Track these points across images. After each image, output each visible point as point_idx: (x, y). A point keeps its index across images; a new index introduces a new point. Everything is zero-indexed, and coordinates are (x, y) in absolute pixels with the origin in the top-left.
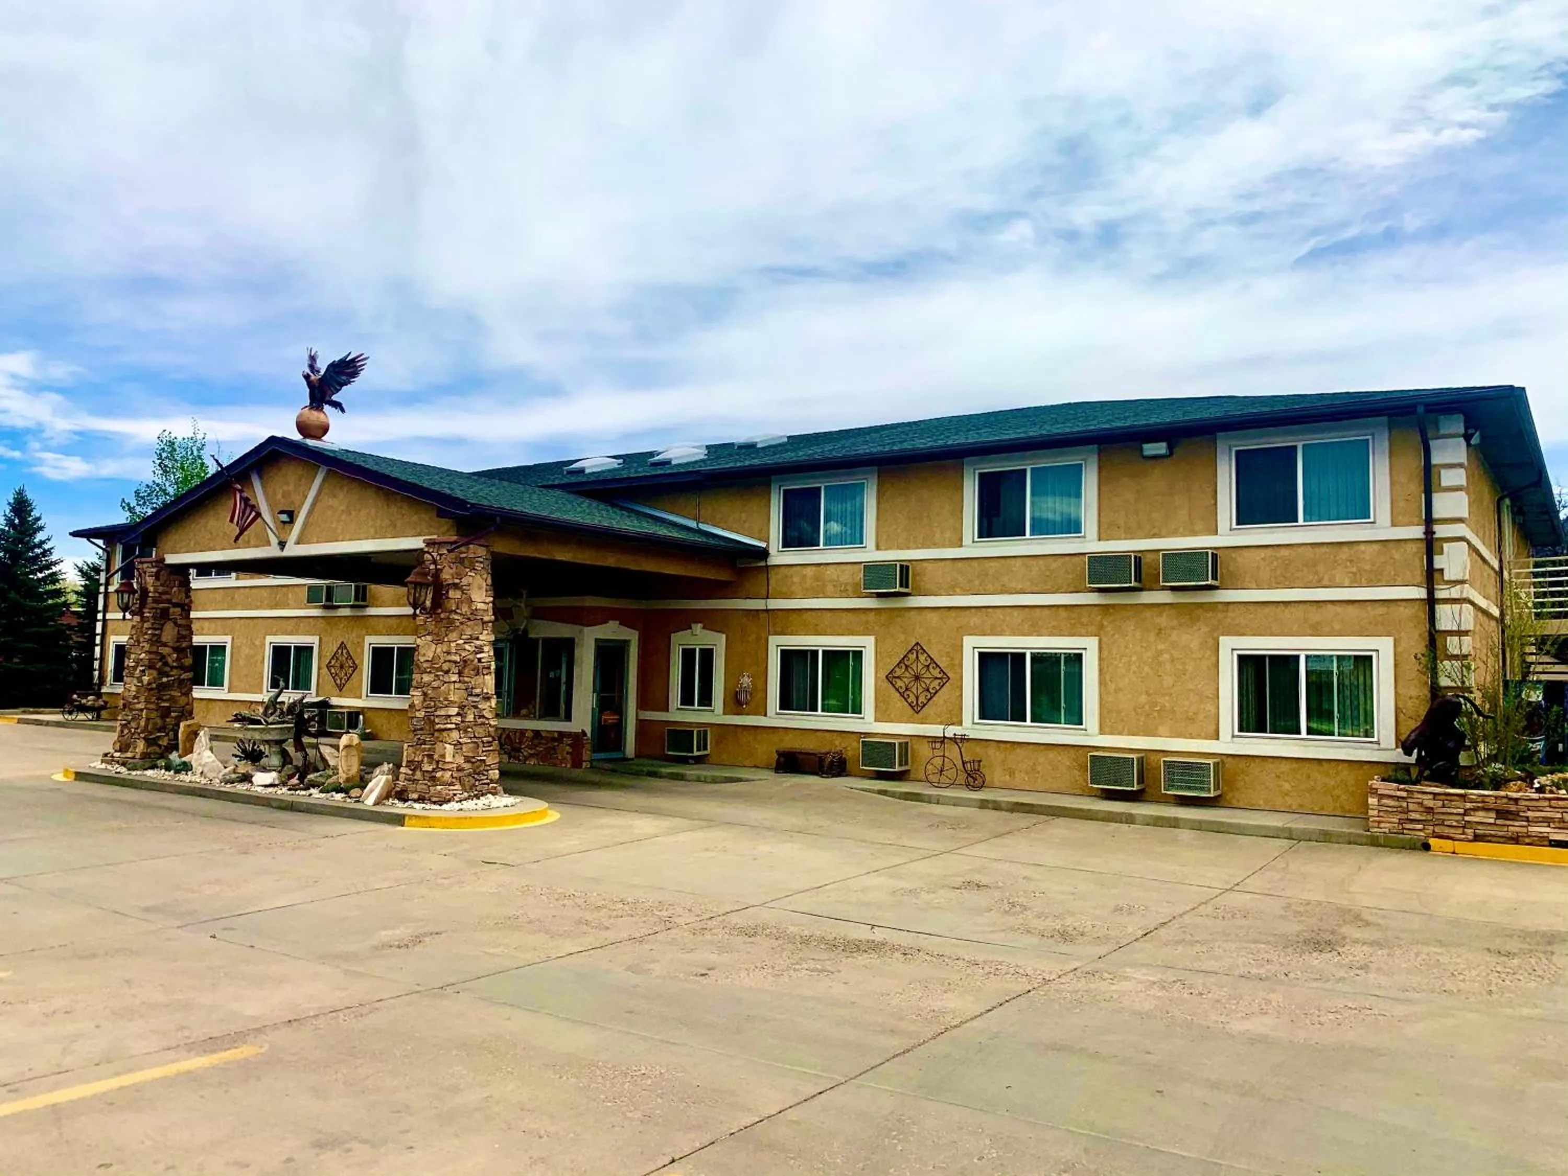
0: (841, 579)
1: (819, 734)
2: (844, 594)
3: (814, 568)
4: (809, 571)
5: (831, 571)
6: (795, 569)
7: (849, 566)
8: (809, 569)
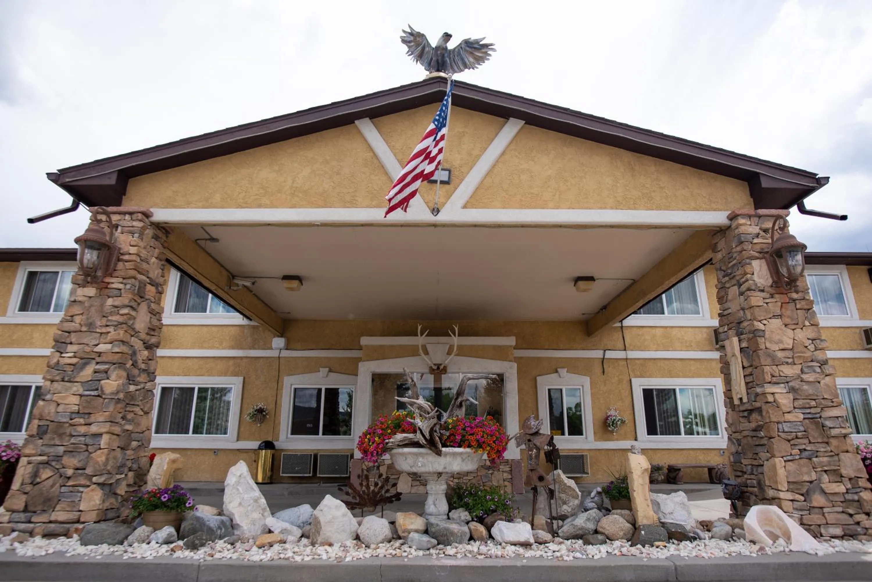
0: (686, 338)
1: (685, 452)
2: (689, 348)
3: (662, 329)
4: (658, 332)
5: (674, 332)
6: (644, 329)
7: (690, 329)
8: (658, 330)
